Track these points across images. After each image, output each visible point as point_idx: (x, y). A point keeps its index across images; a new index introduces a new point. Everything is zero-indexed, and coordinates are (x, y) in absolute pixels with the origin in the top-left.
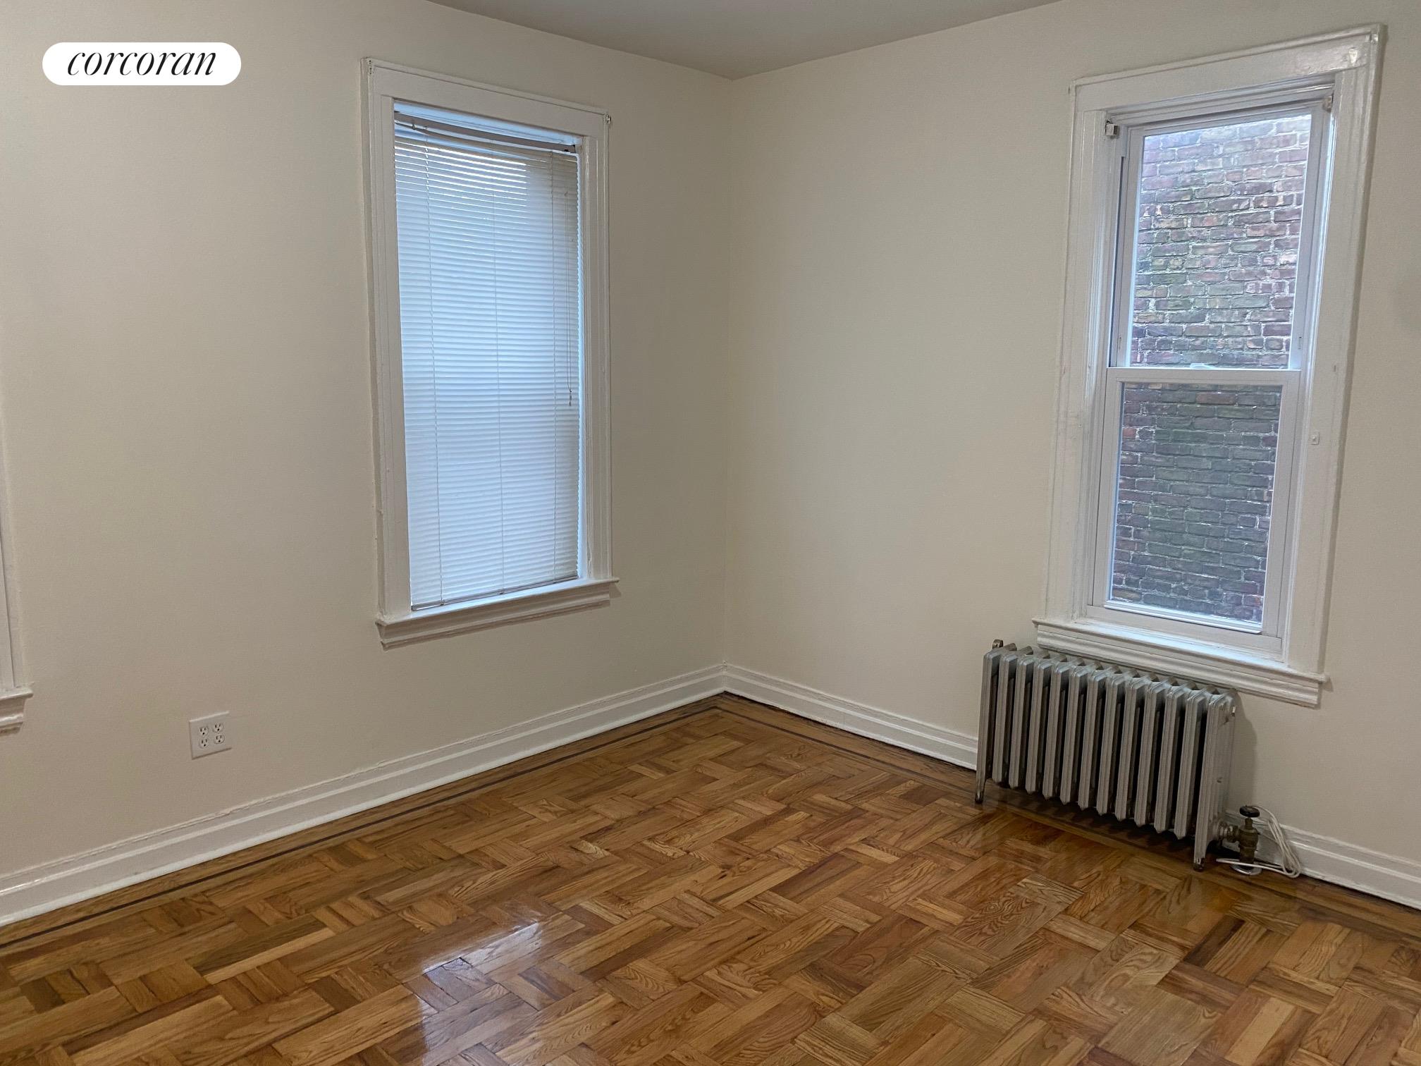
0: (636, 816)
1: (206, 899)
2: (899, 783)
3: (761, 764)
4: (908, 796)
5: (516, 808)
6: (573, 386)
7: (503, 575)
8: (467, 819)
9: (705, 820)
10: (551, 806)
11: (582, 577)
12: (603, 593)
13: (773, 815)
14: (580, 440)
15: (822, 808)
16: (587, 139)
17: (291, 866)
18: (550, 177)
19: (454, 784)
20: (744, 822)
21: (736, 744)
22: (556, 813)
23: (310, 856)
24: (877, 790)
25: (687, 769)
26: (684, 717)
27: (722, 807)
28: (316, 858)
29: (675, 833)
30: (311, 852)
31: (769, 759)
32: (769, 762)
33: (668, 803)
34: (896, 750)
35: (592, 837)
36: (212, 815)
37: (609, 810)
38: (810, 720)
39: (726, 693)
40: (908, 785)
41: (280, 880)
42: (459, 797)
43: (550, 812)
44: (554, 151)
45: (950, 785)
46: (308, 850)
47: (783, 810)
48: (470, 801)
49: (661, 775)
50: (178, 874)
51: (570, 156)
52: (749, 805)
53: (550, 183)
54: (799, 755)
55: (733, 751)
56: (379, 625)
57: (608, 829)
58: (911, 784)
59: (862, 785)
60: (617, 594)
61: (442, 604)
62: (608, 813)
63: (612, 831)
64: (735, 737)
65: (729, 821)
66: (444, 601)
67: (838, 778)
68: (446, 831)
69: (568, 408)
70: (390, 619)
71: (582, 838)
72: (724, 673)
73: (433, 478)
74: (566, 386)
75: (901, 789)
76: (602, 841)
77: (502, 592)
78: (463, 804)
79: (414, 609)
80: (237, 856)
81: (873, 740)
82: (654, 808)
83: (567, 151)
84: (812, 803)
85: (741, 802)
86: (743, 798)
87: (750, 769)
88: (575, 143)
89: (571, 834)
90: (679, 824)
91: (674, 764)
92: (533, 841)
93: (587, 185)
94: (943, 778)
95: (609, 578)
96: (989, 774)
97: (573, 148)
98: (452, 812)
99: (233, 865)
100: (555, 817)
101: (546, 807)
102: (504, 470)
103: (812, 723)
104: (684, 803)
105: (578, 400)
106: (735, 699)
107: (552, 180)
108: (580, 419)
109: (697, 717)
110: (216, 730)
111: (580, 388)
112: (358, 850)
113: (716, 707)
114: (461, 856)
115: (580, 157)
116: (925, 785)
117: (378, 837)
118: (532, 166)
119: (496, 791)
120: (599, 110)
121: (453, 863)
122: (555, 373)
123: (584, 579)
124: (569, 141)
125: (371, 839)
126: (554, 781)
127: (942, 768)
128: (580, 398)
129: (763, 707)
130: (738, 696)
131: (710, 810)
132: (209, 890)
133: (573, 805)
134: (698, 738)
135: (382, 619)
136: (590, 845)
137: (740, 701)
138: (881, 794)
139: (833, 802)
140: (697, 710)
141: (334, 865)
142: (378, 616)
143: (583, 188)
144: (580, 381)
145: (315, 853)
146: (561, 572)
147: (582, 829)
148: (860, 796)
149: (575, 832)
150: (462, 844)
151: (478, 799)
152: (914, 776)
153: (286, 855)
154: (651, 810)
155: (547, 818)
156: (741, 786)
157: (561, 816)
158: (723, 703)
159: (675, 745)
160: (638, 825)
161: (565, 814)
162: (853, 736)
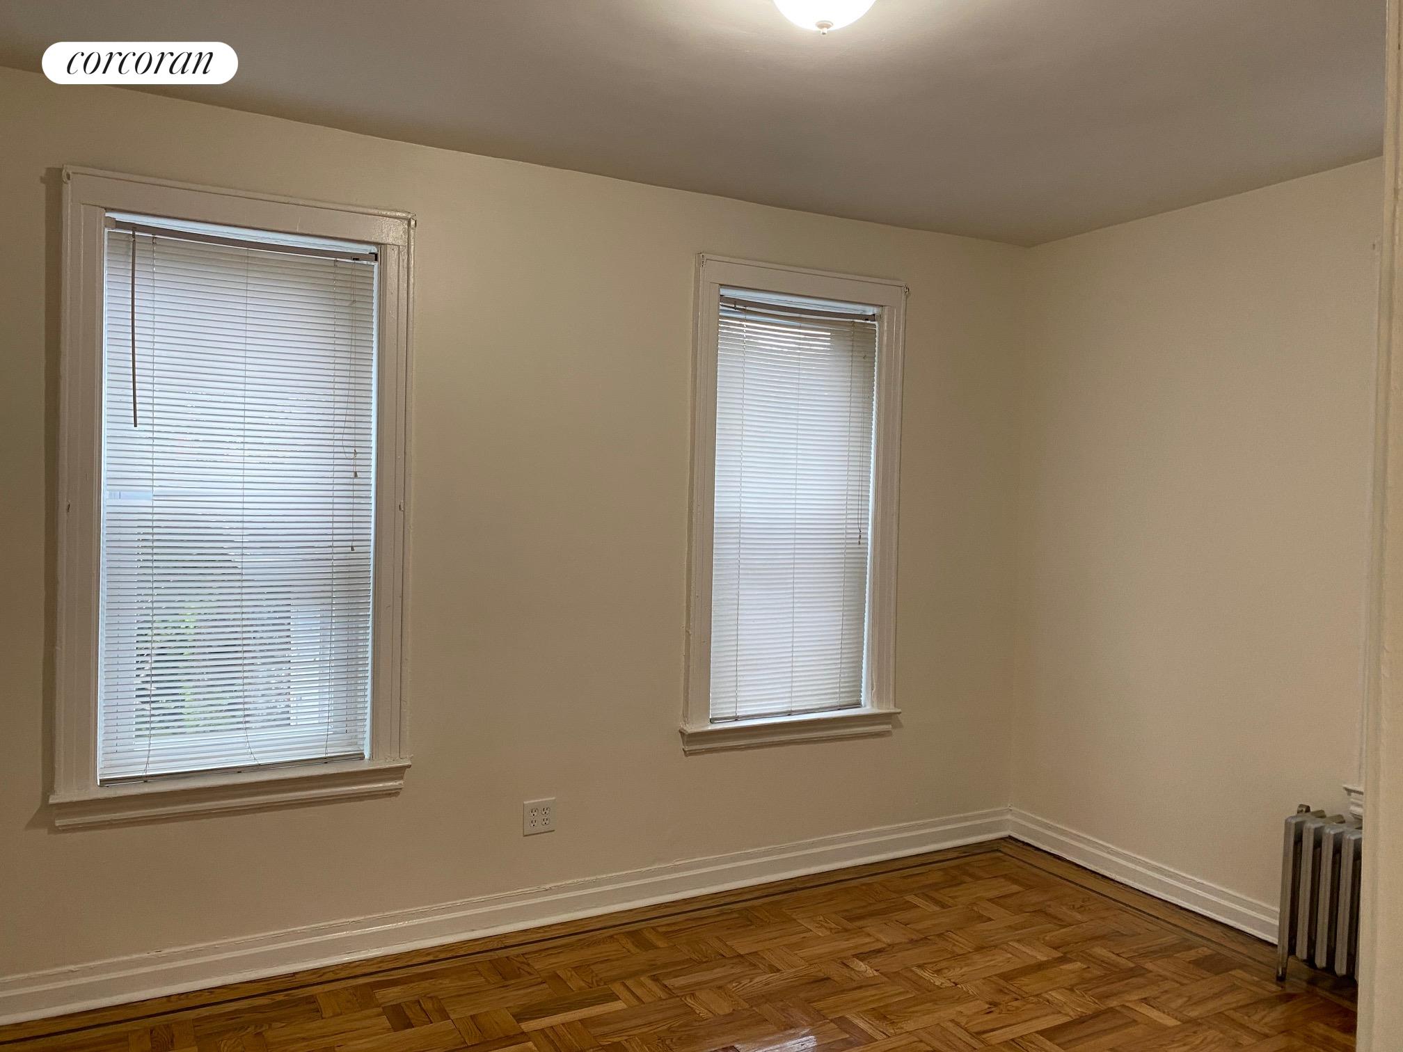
0: (908, 943)
1: (525, 960)
2: (1190, 948)
3: (1040, 911)
4: (1197, 963)
5: (795, 920)
6: (862, 526)
7: (791, 697)
8: (749, 923)
9: (977, 957)
10: (826, 922)
11: (865, 706)
12: (887, 724)
13: (1048, 961)
14: (868, 576)
15: (1102, 962)
16: (886, 309)
17: (595, 943)
18: (851, 343)
19: (740, 891)
20: (1017, 964)
21: (1015, 888)
22: (831, 929)
23: (611, 937)
24: (1164, 952)
25: (961, 906)
26: (965, 856)
27: (996, 946)
28: (616, 939)
29: (944, 964)
30: (612, 933)
31: (1049, 906)
32: (1051, 910)
33: (940, 935)
34: (1191, 915)
35: (862, 957)
36: (535, 889)
37: (881, 934)
38: (1098, 874)
39: (1010, 837)
40: (1200, 951)
41: (588, 954)
42: (744, 903)
43: (826, 928)
44: (856, 321)
45: (1249, 957)
46: (611, 932)
47: (1059, 958)
48: (753, 908)
49: (937, 909)
50: (505, 936)
51: (869, 324)
52: (1024, 949)
53: (850, 348)
54: (1081, 907)
55: (1012, 894)
56: (682, 733)
57: (880, 951)
58: (1205, 951)
59: (1149, 944)
60: (898, 725)
61: (736, 719)
62: (881, 936)
63: (883, 953)
64: (1015, 881)
65: (1000, 961)
66: (738, 717)
67: (1123, 935)
68: (729, 931)
69: (858, 546)
70: (691, 728)
71: (854, 956)
72: (1009, 817)
73: (734, 604)
74: (857, 526)
75: (1192, 955)
76: (873, 961)
77: (789, 713)
78: (746, 909)
79: (712, 721)
80: (553, 928)
81: (1166, 901)
82: (926, 938)
83: (867, 320)
84: (1090, 955)
85: (1016, 945)
86: (1018, 941)
87: (1028, 914)
88: (875, 312)
89: (843, 950)
90: (949, 956)
91: (951, 900)
92: (806, 952)
93: (884, 349)
94: (1241, 949)
95: (890, 709)
96: (1292, 950)
97: (873, 318)
98: (737, 916)
99: (548, 935)
100: (828, 933)
101: (822, 923)
102: (796, 600)
103: (1100, 877)
104: (956, 938)
105: (867, 539)
106: (1020, 844)
107: (853, 346)
108: (869, 557)
109: (976, 857)
110: (544, 813)
111: (870, 527)
112: (651, 937)
113: (1000, 851)
114: (741, 956)
115: (880, 326)
116: (1219, 954)
117: (670, 929)
118: (835, 336)
119: (778, 902)
120: (899, 283)
121: (734, 961)
122: (847, 514)
123: (867, 708)
124: (870, 311)
125: (664, 929)
126: (830, 900)
127: (1241, 938)
128: (869, 537)
129: (1048, 856)
130: (1023, 842)
131: (983, 948)
132: (529, 953)
133: (849, 925)
134: (977, 878)
135: (685, 728)
136: (861, 963)
137: (1025, 847)
138: (1169, 957)
139: (1114, 957)
140: (978, 851)
141: (630, 946)
142: (682, 725)
143: (880, 351)
144: (870, 522)
145: (617, 934)
146: (847, 700)
147: (856, 947)
148: (1144, 955)
149: (849, 949)
150: (743, 946)
151: (760, 906)
152: (1209, 943)
153: (591, 934)
154: (922, 940)
155: (821, 933)
156: (1017, 930)
157: (835, 933)
158: (1005, 846)
159: (954, 882)
160: (910, 952)
161: (838, 932)
162: (1144, 895)
